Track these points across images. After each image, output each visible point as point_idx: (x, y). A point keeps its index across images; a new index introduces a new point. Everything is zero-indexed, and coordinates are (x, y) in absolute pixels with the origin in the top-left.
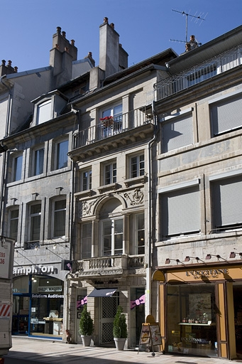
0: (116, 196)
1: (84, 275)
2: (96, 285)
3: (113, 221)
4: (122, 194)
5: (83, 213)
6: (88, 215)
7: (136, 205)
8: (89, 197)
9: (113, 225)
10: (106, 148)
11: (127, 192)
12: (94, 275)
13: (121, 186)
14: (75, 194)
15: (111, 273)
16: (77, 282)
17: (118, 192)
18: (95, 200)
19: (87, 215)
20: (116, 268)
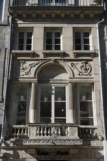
0: (61, 63)
1: (32, 143)
2: (39, 156)
3: (53, 87)
4: (69, 63)
5: (21, 73)
6: (27, 76)
7: (84, 76)
8: (30, 58)
9: (53, 92)
10: (53, 15)
11: (75, 63)
12: (45, 143)
13: (68, 56)
14: (13, 51)
15: (68, 143)
16: (11, 152)
17: (64, 60)
18: (37, 62)
19: (25, 76)
20: (72, 137)
